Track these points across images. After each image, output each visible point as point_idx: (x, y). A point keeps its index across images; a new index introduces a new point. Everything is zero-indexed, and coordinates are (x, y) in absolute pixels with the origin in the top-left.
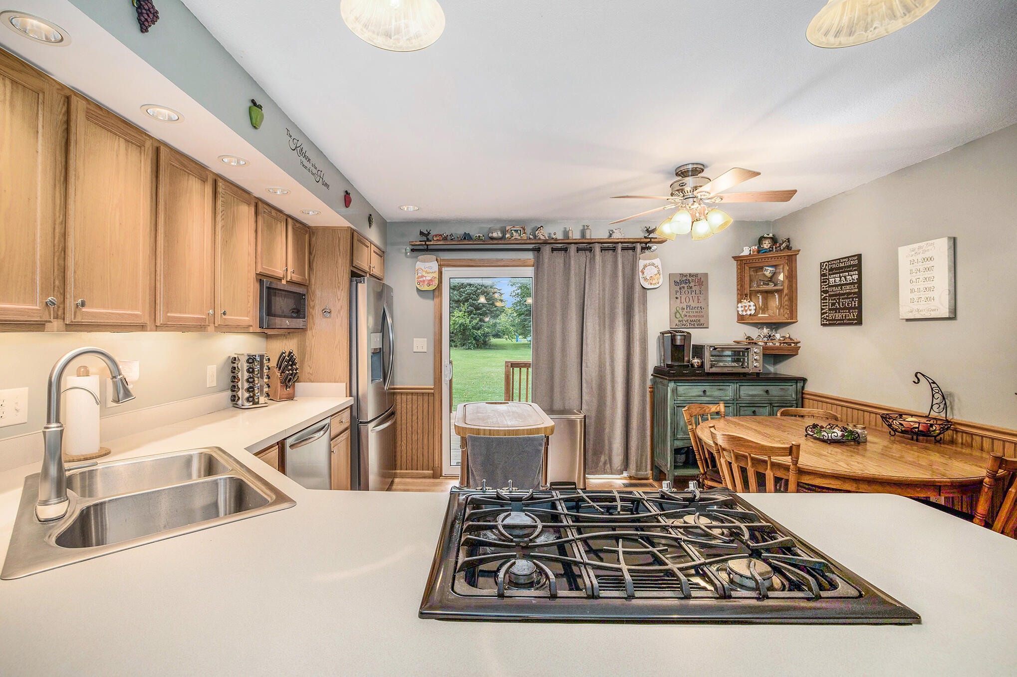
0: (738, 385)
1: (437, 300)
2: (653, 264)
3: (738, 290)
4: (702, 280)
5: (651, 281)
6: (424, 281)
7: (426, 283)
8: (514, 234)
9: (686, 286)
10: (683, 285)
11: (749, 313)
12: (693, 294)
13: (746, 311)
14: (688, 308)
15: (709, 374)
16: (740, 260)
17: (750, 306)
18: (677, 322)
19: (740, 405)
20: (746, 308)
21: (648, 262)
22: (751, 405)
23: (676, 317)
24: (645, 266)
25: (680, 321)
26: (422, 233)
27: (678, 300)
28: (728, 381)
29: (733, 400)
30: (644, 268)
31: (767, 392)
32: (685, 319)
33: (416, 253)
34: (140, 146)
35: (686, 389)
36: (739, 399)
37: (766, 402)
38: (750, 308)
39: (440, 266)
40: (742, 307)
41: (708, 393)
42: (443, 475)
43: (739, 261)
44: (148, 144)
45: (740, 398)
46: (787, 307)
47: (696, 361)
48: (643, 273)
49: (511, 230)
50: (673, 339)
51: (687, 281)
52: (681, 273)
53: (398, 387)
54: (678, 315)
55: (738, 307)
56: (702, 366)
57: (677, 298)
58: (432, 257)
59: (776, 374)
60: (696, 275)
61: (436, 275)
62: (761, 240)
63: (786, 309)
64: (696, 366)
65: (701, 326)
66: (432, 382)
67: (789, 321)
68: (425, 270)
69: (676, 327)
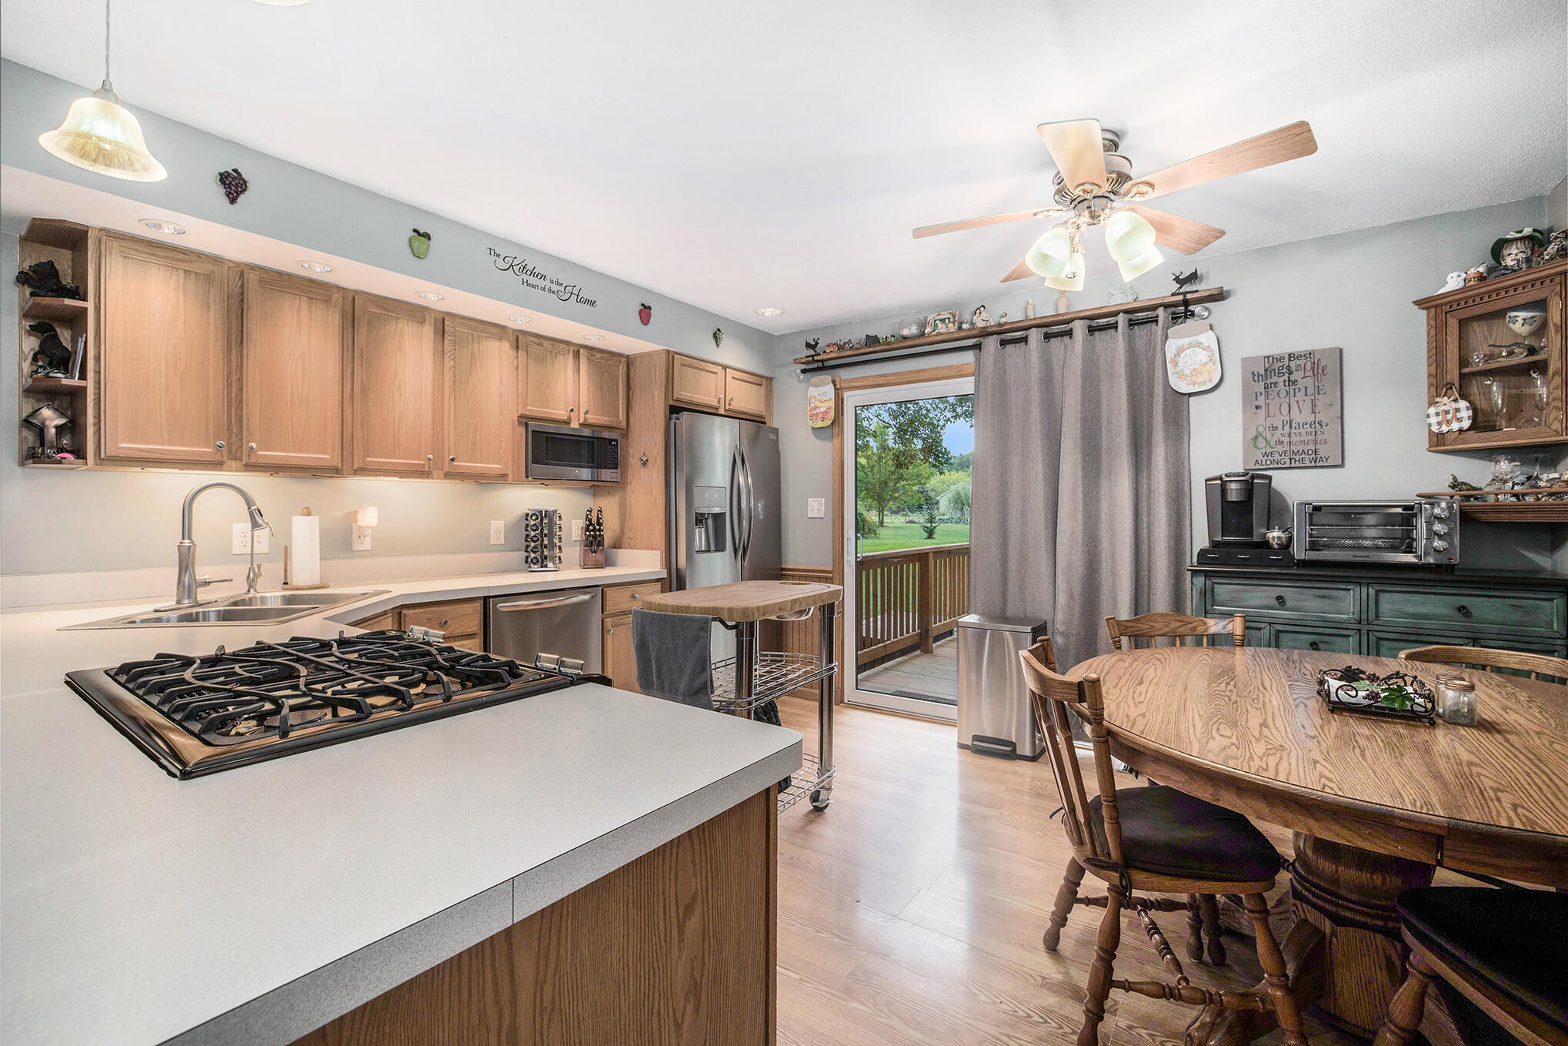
0: (1372, 591)
1: (836, 441)
2: (1199, 345)
3: (1430, 375)
4: (1323, 363)
5: (1194, 378)
6: (817, 414)
7: (820, 416)
8: (940, 325)
9: (1281, 380)
10: (1274, 379)
11: (1455, 426)
12: (1300, 395)
13: (1449, 422)
14: (1287, 427)
15: (1303, 564)
16: (1436, 307)
17: (1457, 410)
18: (1260, 458)
19: (1379, 635)
20: (1449, 417)
21: (1186, 341)
22: (1414, 638)
23: (1256, 447)
24: (1180, 351)
25: (1266, 454)
26: (808, 345)
27: (1262, 412)
28: (1346, 580)
29: (1360, 623)
30: (1178, 355)
31: (1462, 609)
32: (1279, 448)
33: (808, 375)
34: (327, 301)
35: (1240, 591)
36: (1376, 622)
37: (1460, 634)
38: (1459, 415)
39: (838, 391)
40: (1437, 414)
41: (1289, 603)
42: (846, 701)
43: (1433, 310)
44: (336, 296)
45: (1377, 617)
46: (1559, 404)
47: (1275, 535)
48: (1176, 365)
49: (935, 321)
50: (1224, 491)
51: (1284, 370)
52: (1267, 354)
53: (789, 567)
54: (1261, 443)
55: (1428, 416)
56: (1286, 546)
57: (1257, 407)
58: (826, 377)
59: (1554, 573)
60: (1310, 354)
61: (832, 404)
62: (1498, 248)
63: (1557, 408)
64: (1276, 546)
65: (1321, 464)
66: (830, 561)
67: (1561, 438)
68: (819, 398)
69: (1257, 467)
